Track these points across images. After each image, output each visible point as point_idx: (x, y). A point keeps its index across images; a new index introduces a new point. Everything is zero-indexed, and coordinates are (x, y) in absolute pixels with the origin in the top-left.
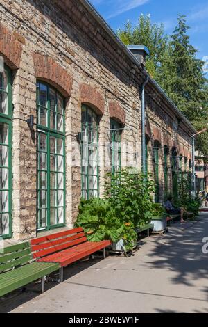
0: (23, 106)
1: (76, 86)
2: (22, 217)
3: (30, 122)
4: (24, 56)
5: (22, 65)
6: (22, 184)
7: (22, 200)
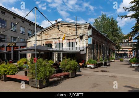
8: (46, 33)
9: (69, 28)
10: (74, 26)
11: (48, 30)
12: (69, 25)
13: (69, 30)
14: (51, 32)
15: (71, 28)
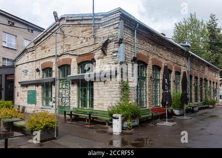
0: (149, 74)
1: (163, 65)
2: (149, 103)
3: (151, 78)
4: (149, 61)
5: (149, 63)
6: (149, 94)
7: (149, 98)
8: (43, 46)
9: (81, 29)
10: (90, 22)
11: (46, 37)
12: (81, 20)
13: (82, 32)
14: (51, 42)
15: (85, 28)
